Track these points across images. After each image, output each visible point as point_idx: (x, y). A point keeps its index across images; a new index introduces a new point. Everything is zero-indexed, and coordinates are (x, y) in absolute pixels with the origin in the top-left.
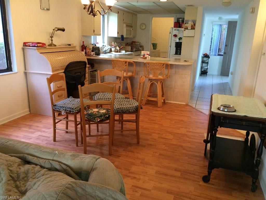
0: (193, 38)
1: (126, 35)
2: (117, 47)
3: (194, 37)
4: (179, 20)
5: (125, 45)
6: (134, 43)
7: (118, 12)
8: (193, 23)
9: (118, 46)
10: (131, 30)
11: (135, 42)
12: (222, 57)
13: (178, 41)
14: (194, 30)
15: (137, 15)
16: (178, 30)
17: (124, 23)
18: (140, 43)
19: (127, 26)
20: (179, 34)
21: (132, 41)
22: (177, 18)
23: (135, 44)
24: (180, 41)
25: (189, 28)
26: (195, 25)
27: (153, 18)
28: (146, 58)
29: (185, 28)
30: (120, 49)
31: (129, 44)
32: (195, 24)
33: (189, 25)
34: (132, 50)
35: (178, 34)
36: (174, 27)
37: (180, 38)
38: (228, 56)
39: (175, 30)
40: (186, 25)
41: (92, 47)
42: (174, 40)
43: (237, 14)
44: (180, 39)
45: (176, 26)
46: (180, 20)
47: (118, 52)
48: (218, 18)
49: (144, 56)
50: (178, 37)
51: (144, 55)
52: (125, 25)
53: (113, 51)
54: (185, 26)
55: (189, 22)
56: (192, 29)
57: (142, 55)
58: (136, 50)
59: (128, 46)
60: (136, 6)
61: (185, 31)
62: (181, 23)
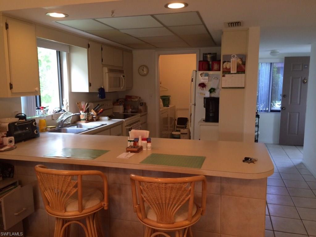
0: (242, 90)
1: (110, 86)
2: (92, 110)
3: (244, 88)
4: (206, 57)
5: (112, 104)
6: (129, 99)
7: (89, 45)
8: (239, 60)
9: (94, 109)
10: (120, 78)
11: (130, 97)
12: (279, 114)
13: (208, 95)
14: (243, 75)
15: (132, 52)
16: (207, 75)
17: (104, 65)
18: (140, 98)
19: (110, 71)
20: (210, 82)
21: (126, 96)
22: (204, 54)
23: (132, 101)
24: (213, 95)
25: (234, 70)
26: (244, 64)
27: (160, 56)
28: (140, 149)
29: (223, 72)
30: (97, 115)
31: (120, 100)
32: (245, 62)
33: (232, 65)
34: (126, 111)
35: (207, 83)
36: (199, 70)
37: (212, 89)
38: (289, 113)
39: (201, 74)
40: (227, 65)
41: (9, 125)
42: (201, 93)
43: (309, 43)
44: (212, 91)
45: (202, 69)
46: (209, 56)
47: (95, 119)
48: (270, 52)
49: (135, 144)
50: (208, 88)
51: (136, 141)
52: (106, 70)
53: (83, 120)
54: (224, 67)
55: (233, 60)
56: (238, 72)
57: (131, 141)
58: (133, 111)
59: (118, 105)
60: (118, 30)
61: (224, 76)
62: (211, 63)
